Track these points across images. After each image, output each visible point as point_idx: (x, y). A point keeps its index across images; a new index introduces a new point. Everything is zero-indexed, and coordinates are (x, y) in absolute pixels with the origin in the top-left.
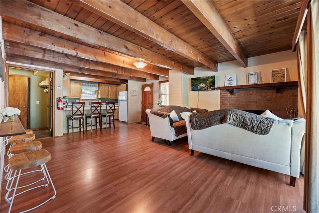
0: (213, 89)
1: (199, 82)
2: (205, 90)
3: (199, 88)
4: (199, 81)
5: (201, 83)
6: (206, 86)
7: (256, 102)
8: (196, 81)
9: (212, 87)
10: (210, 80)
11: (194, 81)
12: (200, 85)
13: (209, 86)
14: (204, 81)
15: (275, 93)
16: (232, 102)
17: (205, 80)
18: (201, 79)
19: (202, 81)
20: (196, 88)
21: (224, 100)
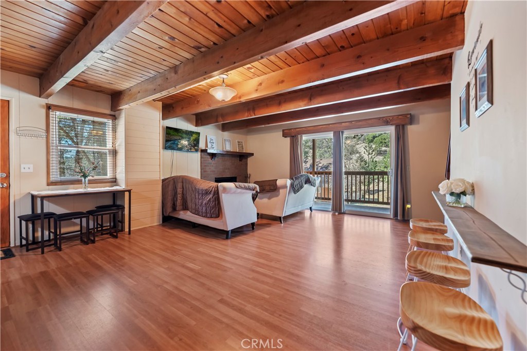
0: (197, 151)
1: (180, 136)
2: (188, 151)
3: (179, 146)
5: (183, 138)
6: (189, 144)
7: (229, 169)
8: (176, 133)
10: (195, 136)
11: (171, 132)
12: (182, 142)
13: (193, 144)
14: (187, 136)
15: (239, 161)
16: (213, 169)
17: (188, 134)
18: (183, 132)
19: (184, 136)
20: (175, 146)
21: (205, 166)
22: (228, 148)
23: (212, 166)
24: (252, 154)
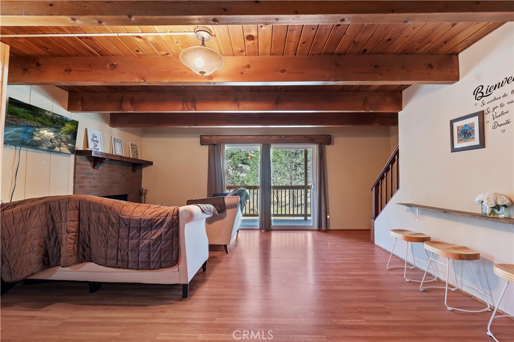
1: (39, 121)
3: (36, 138)
4: (40, 119)
5: (44, 125)
6: (56, 138)
7: (117, 182)
8: (31, 116)
9: (69, 145)
10: (68, 127)
11: (22, 112)
12: (41, 132)
13: (64, 139)
14: (54, 123)
15: (131, 171)
16: (95, 182)
17: (56, 122)
18: (47, 116)
19: (47, 122)
21: (83, 178)
22: (119, 151)
23: (94, 178)
24: (151, 163)
